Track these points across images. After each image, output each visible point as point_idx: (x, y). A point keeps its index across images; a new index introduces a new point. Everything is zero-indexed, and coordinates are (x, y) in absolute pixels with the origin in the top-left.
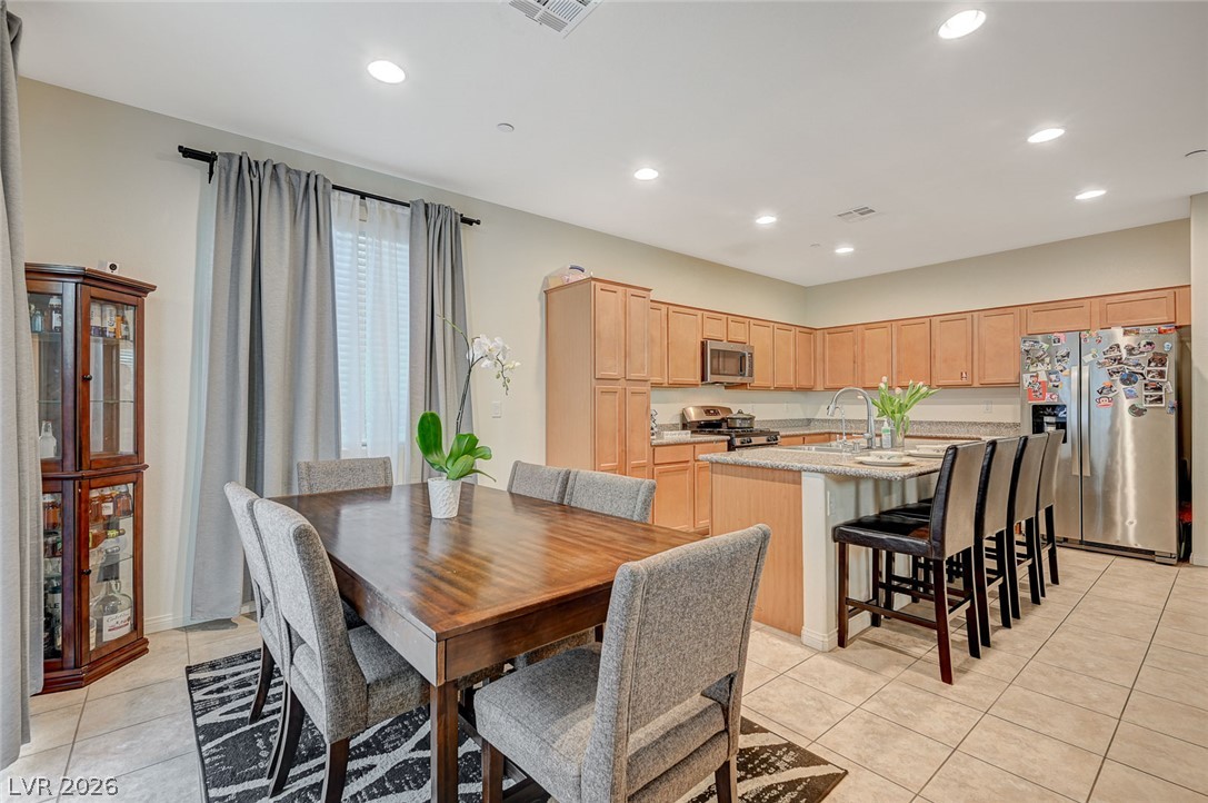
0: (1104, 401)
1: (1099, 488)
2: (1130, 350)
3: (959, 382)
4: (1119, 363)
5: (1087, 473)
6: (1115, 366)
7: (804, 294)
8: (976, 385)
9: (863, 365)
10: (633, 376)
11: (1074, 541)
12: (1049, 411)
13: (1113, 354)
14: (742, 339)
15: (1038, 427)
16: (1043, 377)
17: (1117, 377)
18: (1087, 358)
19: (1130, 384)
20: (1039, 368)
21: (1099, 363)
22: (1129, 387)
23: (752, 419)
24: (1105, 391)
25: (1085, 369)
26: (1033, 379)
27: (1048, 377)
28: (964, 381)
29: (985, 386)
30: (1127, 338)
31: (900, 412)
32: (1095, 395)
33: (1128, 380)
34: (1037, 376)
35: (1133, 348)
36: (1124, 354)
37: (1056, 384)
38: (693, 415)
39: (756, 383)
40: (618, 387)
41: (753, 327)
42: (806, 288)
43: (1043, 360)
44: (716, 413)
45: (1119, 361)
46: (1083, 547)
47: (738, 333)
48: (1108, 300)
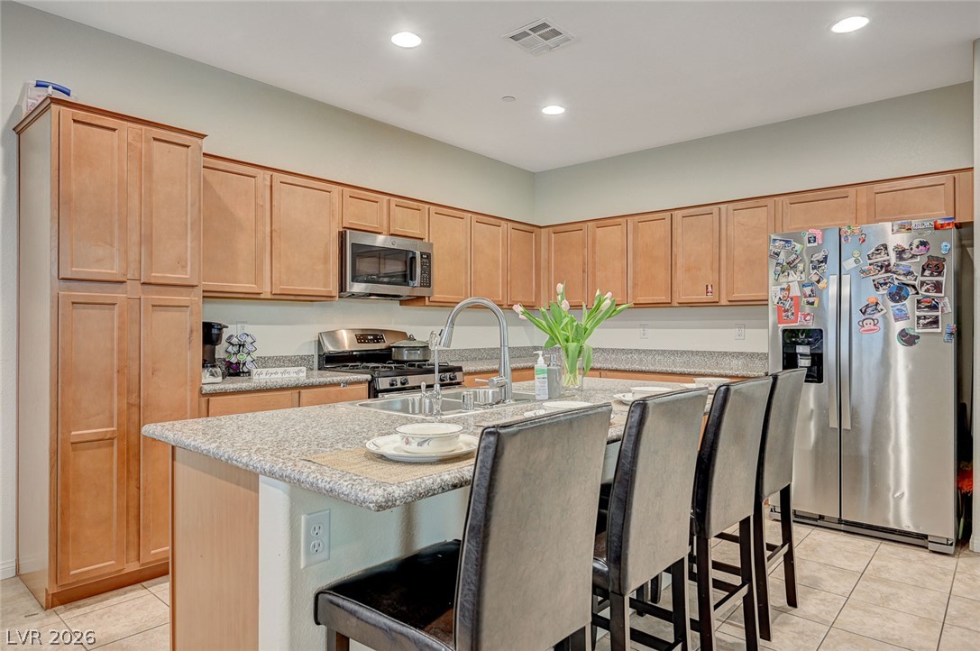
0: (869, 325)
1: (865, 448)
2: (900, 253)
3: (704, 298)
4: (887, 271)
5: (847, 425)
6: (882, 275)
7: (531, 180)
8: (724, 302)
9: (594, 274)
10: (157, 276)
11: (831, 520)
12: (802, 337)
13: (881, 258)
14: (416, 232)
15: (790, 361)
16: (795, 291)
17: (883, 291)
18: (849, 264)
19: (900, 300)
20: (791, 278)
21: (863, 272)
22: (899, 305)
23: (425, 348)
24: (869, 310)
25: (846, 278)
26: (785, 293)
27: (801, 291)
28: (710, 298)
29: (734, 303)
30: (899, 236)
31: (577, 339)
32: (857, 316)
33: (898, 295)
34: (788, 289)
35: (904, 250)
36: (893, 258)
37: (811, 300)
38: (347, 342)
39: (437, 296)
40: (119, 295)
41: (434, 217)
42: (534, 173)
43: (795, 267)
44: (377, 339)
45: (885, 267)
46: (842, 527)
47: (409, 223)
48: (878, 187)
